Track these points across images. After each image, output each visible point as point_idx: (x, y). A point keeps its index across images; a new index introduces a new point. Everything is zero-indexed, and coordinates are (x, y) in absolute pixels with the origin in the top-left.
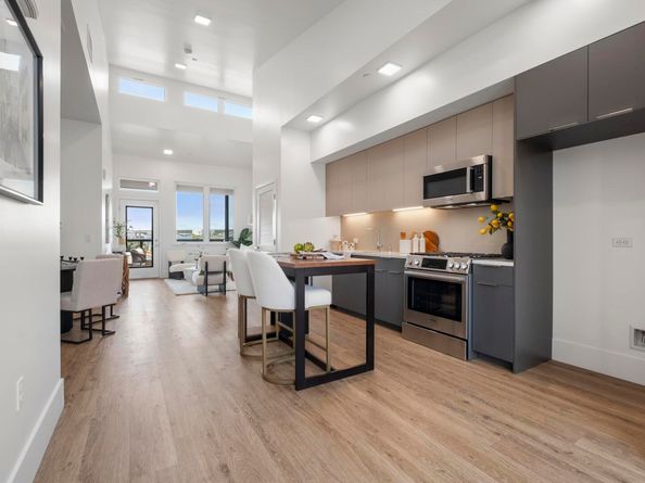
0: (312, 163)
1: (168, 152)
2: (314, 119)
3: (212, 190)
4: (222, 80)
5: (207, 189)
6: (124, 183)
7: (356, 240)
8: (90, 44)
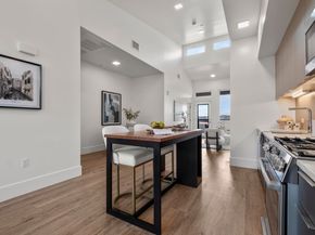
0: (259, 59)
1: (213, 76)
6: (198, 95)
8: (136, 45)
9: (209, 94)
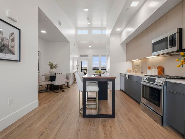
0: (121, 44)
1: (90, 47)
2: (118, 30)
3: (101, 56)
4: (102, 24)
5: (100, 55)
6: (82, 56)
7: (136, 70)
8: (60, 24)
9: (87, 55)
